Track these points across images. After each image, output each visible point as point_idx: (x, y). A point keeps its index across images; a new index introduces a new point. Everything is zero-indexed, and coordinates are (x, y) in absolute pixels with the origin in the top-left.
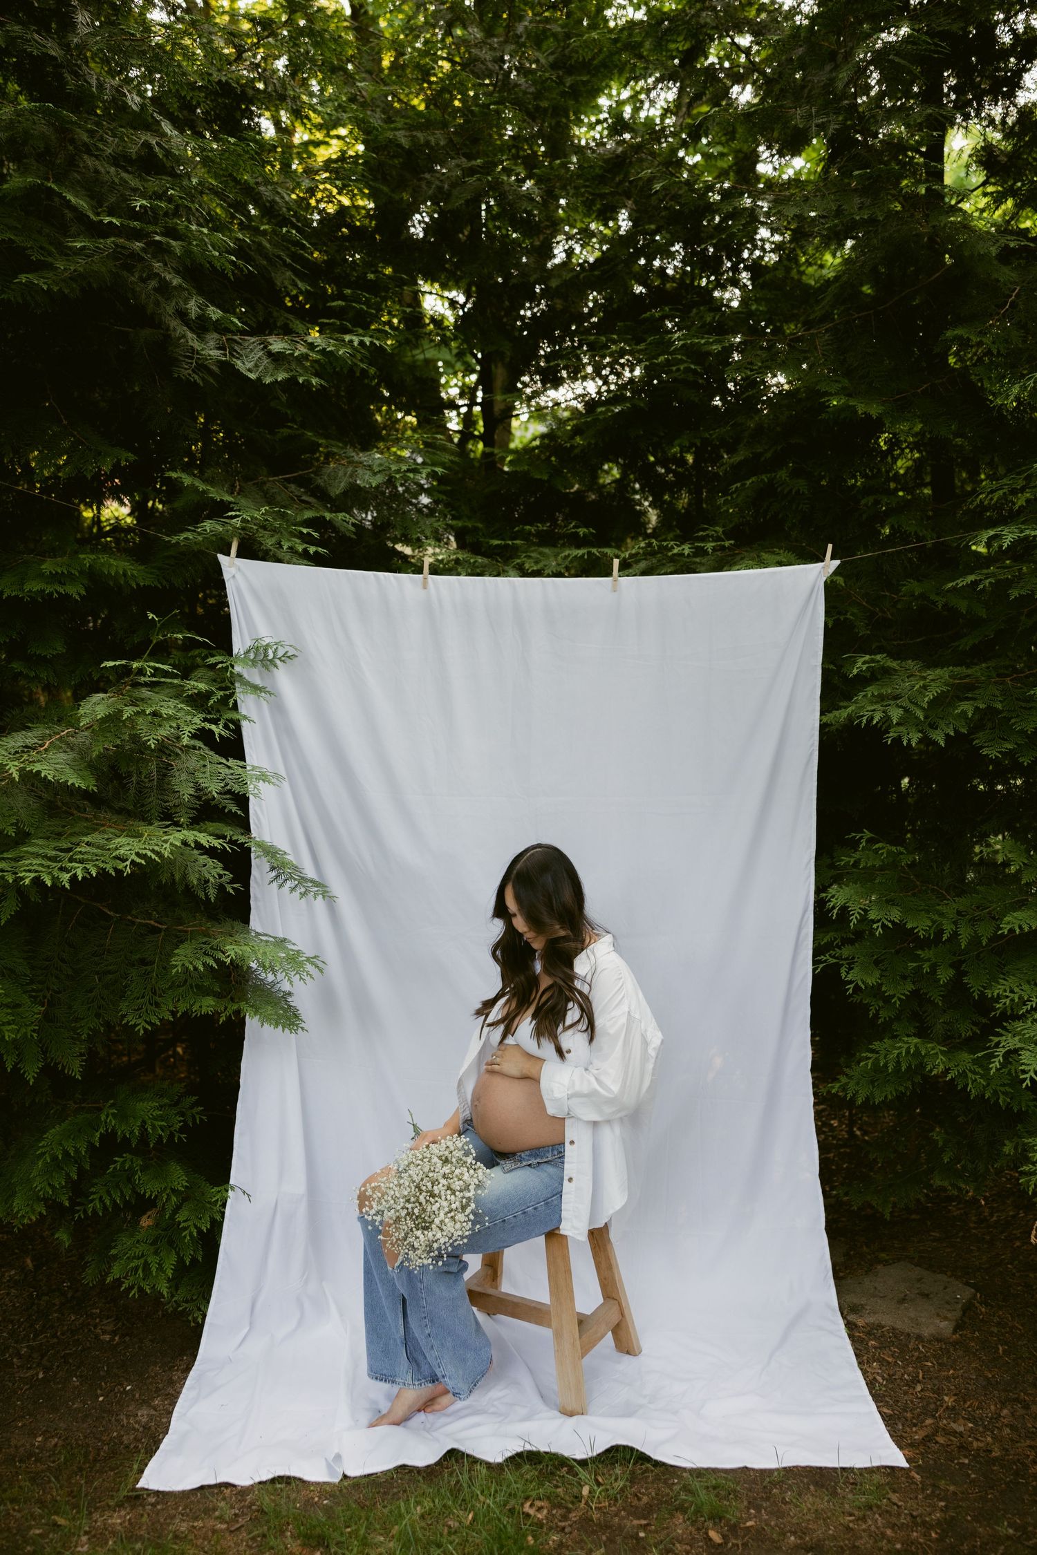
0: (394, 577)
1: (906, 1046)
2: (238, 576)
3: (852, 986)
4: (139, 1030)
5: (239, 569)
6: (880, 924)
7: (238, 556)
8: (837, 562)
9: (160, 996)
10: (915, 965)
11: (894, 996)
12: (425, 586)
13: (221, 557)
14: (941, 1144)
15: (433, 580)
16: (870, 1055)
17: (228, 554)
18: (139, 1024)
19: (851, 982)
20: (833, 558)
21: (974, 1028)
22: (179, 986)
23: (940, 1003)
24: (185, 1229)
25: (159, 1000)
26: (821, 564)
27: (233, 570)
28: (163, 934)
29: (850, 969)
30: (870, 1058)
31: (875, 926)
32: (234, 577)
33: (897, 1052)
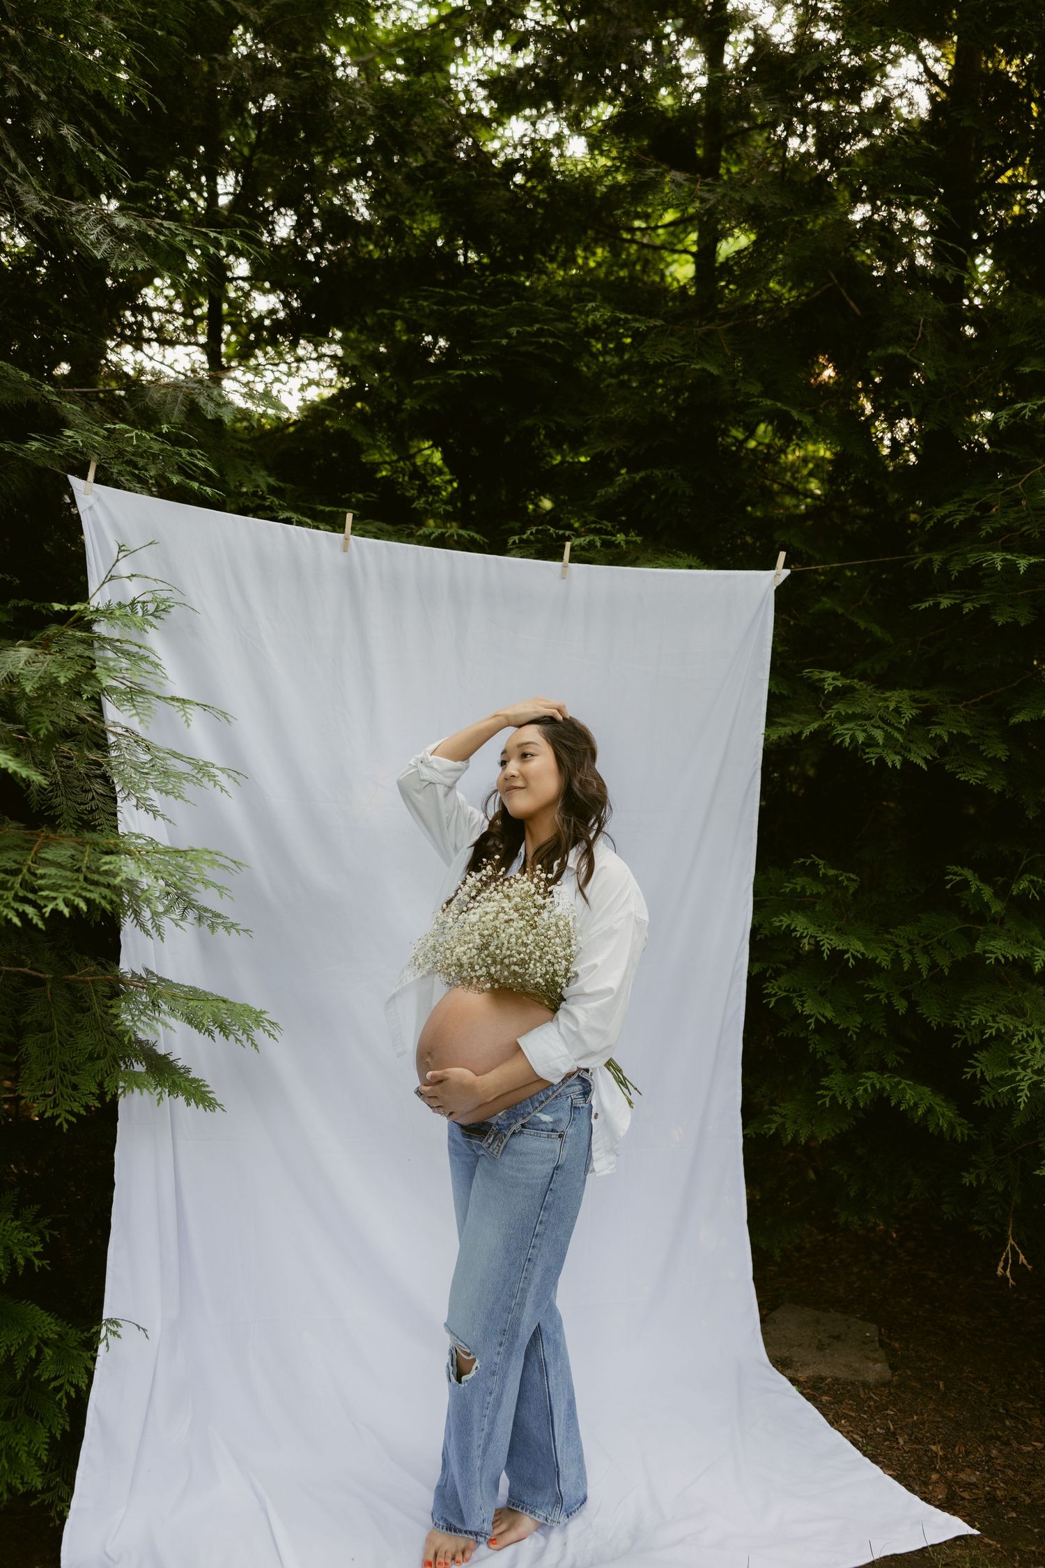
0: (310, 534)
1: (870, 1082)
2: (97, 508)
3: (812, 1020)
4: (61, 1124)
5: (99, 499)
6: (849, 955)
7: (97, 481)
8: (788, 572)
9: (74, 1074)
10: (871, 996)
11: (848, 1029)
12: (345, 548)
13: (73, 480)
14: (845, 1178)
15: (356, 541)
16: (826, 1093)
17: (84, 477)
18: (58, 1116)
19: (810, 1016)
20: (785, 567)
21: (898, 1058)
22: (99, 1058)
23: (885, 1034)
24: (58, 1389)
25: (74, 1079)
26: (772, 573)
27: (91, 499)
28: (49, 986)
29: (803, 1002)
30: (825, 1096)
31: (846, 956)
32: (91, 508)
33: (862, 1088)
